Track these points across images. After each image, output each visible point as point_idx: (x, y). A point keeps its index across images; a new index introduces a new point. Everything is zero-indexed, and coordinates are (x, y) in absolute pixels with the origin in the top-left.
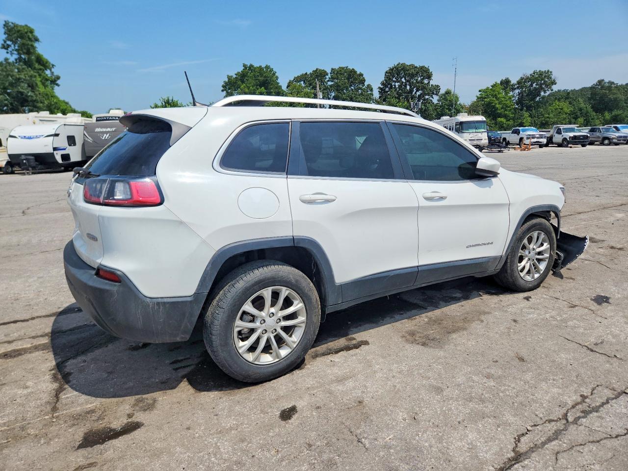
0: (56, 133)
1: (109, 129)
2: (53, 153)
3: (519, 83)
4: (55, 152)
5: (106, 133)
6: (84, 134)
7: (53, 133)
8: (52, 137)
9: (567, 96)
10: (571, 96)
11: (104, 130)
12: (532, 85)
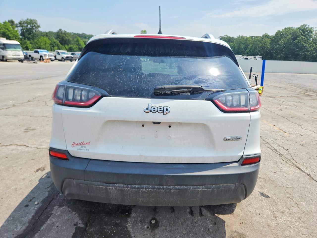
3: (20, 23)
9: (47, 35)
10: (48, 35)
12: (27, 26)
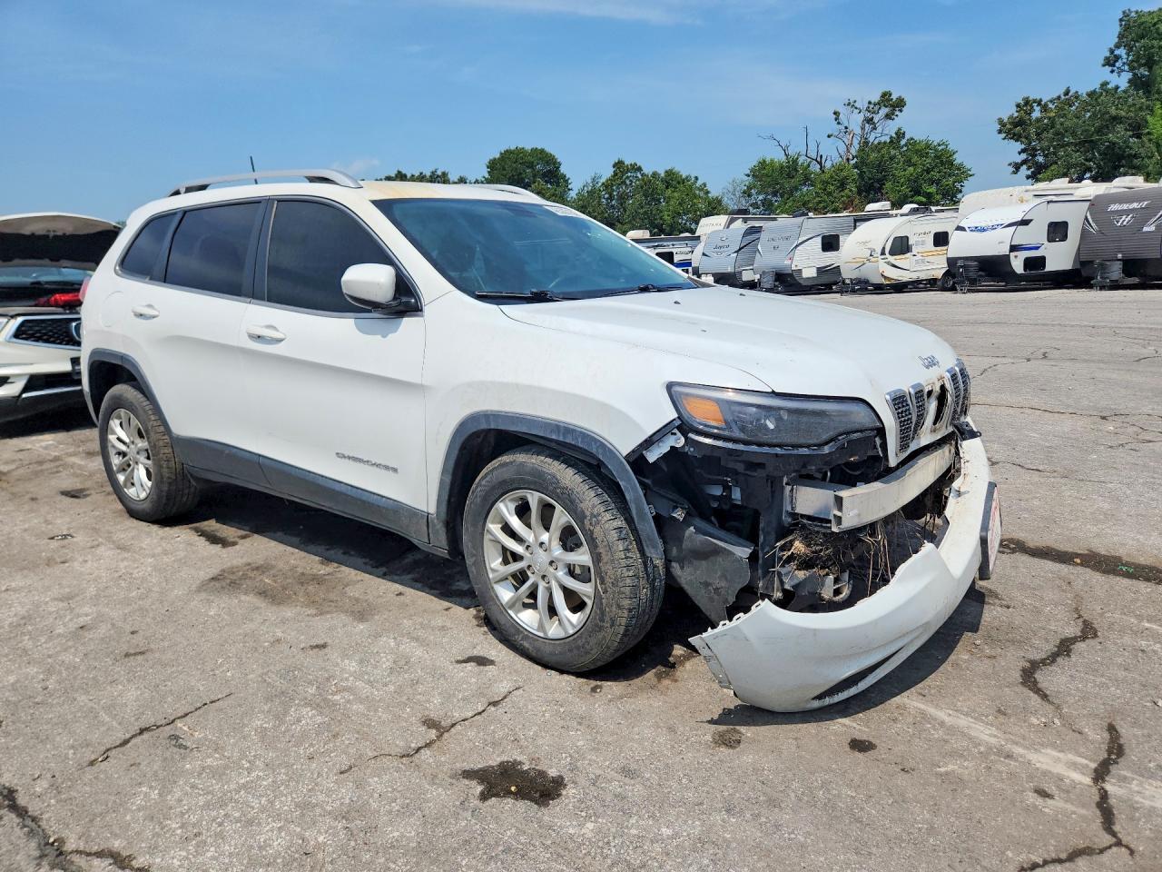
0: (1026, 218)
1: (1135, 205)
2: (1008, 256)
4: (1012, 255)
5: (1127, 212)
6: (1086, 219)
7: (1019, 219)
8: (1014, 228)
11: (1125, 207)
